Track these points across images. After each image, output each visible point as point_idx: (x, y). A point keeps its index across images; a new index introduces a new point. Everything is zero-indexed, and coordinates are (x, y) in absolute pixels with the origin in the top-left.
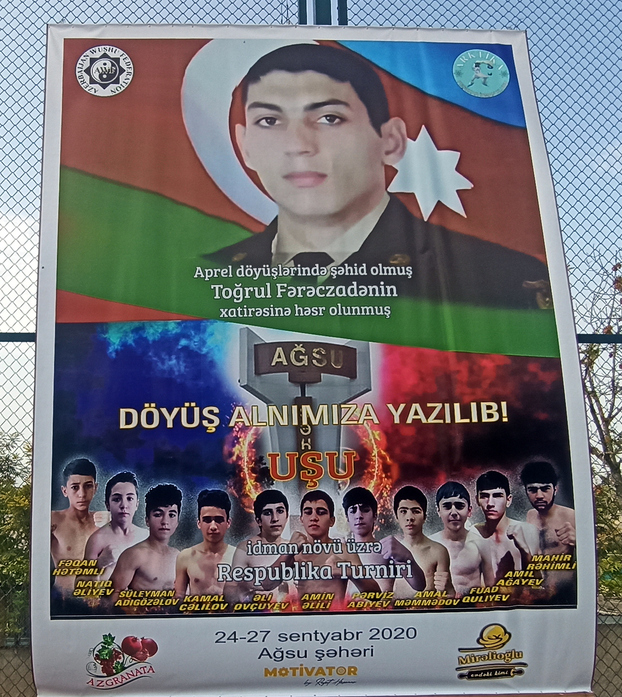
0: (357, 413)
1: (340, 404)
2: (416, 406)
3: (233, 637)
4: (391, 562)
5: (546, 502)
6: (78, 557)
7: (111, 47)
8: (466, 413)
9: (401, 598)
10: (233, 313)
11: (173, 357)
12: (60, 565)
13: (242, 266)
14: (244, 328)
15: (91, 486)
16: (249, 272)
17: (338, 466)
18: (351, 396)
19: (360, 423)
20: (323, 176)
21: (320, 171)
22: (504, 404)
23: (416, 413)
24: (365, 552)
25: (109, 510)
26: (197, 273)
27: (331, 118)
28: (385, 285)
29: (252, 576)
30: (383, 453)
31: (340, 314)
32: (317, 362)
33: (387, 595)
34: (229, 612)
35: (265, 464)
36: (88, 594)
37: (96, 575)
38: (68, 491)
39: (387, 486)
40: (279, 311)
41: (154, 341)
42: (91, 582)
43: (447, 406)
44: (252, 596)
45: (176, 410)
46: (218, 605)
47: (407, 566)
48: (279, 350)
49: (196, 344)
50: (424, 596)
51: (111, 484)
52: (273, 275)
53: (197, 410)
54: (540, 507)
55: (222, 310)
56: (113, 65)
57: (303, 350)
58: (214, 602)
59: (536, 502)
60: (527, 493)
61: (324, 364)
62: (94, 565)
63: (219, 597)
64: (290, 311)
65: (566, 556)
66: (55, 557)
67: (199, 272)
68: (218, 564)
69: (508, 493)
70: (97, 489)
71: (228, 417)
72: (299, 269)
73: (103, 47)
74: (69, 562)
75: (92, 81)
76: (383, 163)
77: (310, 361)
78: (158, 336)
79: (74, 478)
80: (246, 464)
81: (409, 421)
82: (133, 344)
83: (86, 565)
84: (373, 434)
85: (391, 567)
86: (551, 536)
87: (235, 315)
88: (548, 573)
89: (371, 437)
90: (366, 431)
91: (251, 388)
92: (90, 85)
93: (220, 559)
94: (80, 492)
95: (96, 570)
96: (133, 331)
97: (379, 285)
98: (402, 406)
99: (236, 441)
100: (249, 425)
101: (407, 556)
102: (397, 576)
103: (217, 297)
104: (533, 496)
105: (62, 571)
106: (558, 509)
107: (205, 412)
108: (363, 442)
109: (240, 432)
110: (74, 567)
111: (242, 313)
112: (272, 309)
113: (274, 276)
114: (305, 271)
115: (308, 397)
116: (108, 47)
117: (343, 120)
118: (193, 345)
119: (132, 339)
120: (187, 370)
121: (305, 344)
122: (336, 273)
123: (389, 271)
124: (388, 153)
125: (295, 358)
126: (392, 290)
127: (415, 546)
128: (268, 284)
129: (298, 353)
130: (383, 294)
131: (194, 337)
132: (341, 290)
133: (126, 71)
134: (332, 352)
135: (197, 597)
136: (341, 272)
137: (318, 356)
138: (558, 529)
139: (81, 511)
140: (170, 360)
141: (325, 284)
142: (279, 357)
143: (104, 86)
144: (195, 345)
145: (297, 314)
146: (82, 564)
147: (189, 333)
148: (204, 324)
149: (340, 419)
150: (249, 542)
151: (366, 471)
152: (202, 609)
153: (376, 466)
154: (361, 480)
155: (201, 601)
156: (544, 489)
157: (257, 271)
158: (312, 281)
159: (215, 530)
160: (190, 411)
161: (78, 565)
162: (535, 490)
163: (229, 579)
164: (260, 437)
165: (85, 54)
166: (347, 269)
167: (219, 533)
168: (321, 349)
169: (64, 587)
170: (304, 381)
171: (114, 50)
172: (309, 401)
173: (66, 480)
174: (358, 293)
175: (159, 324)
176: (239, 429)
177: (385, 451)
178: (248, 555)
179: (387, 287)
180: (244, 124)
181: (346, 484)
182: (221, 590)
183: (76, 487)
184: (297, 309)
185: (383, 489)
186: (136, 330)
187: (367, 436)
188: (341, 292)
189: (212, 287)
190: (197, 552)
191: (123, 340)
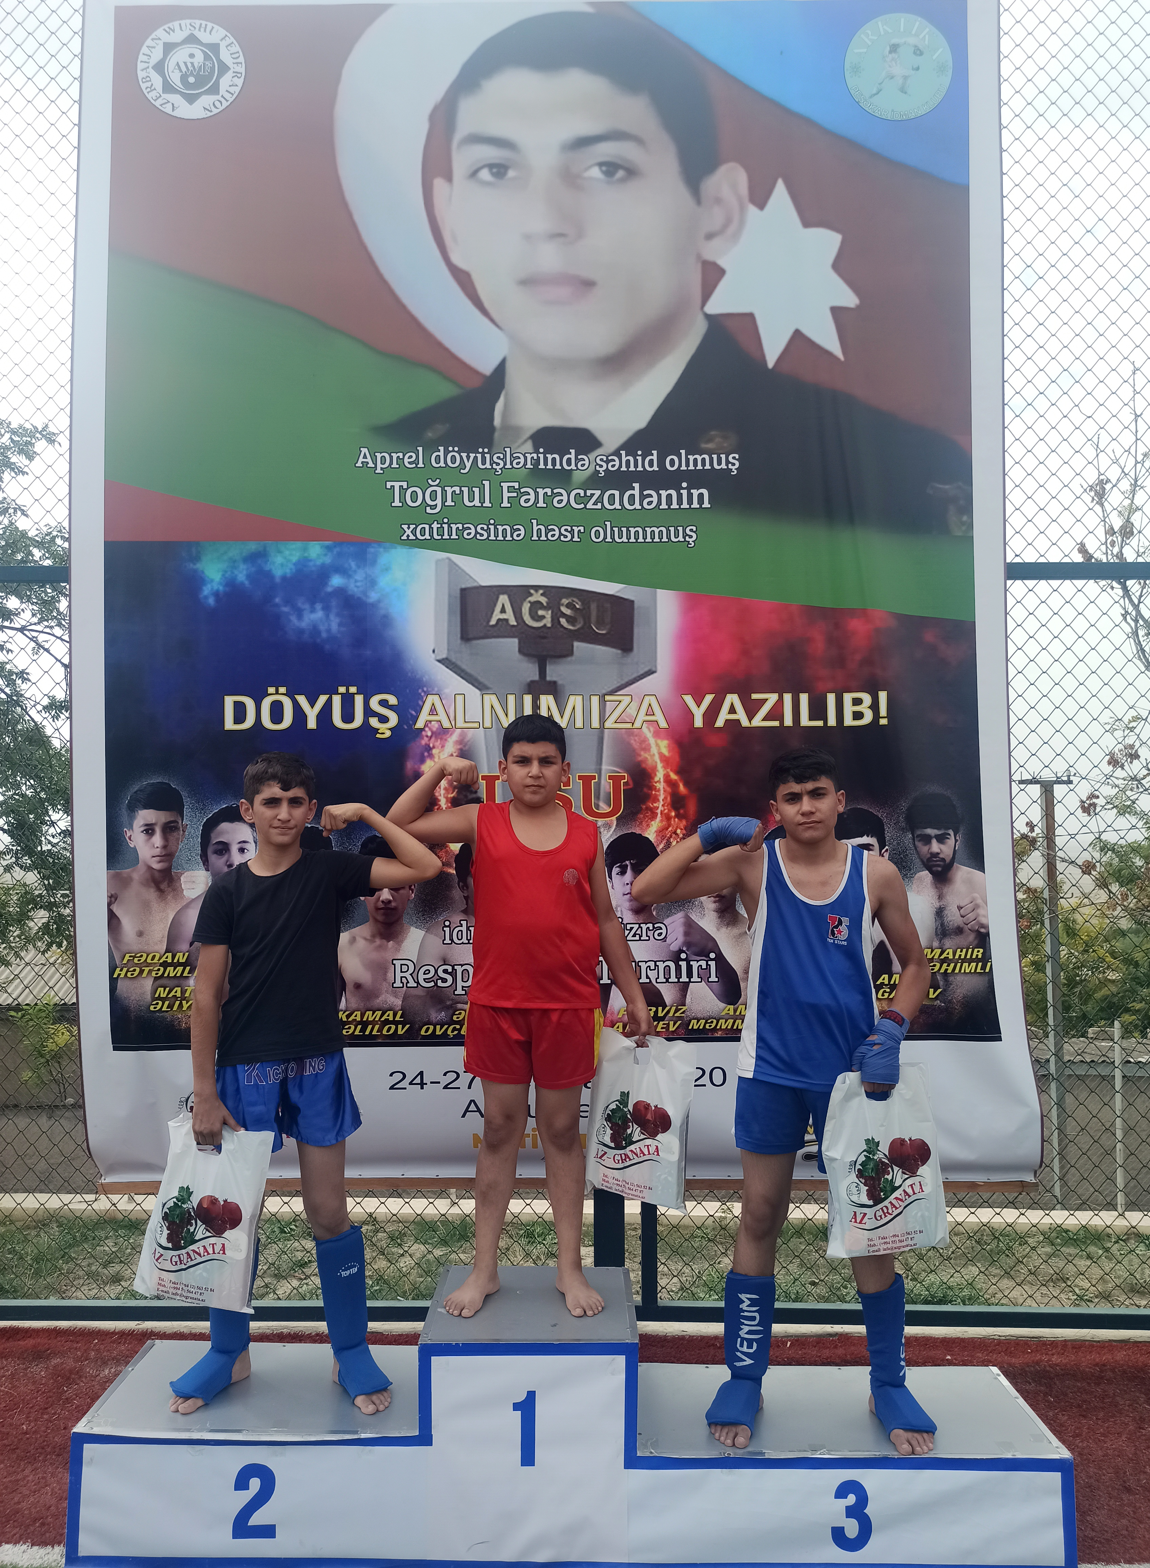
0: (632, 710)
1: (604, 695)
2: (732, 699)
3: (418, 1080)
4: (683, 956)
5: (943, 860)
6: (156, 948)
7: (204, 23)
8: (818, 710)
9: (699, 1016)
10: (424, 532)
11: (318, 606)
12: (125, 961)
13: (441, 448)
14: (443, 559)
15: (176, 828)
16: (453, 459)
17: (598, 797)
18: (623, 682)
19: (636, 726)
20: (588, 284)
21: (586, 273)
22: (883, 696)
23: (732, 710)
24: (640, 940)
25: (207, 870)
26: (361, 459)
27: (610, 168)
28: (688, 489)
29: (450, 979)
30: (673, 776)
31: (609, 539)
32: (568, 621)
33: (676, 1011)
34: (412, 1039)
35: (476, 792)
36: (175, 1008)
37: (187, 977)
38: (136, 838)
39: (679, 831)
40: (505, 530)
41: (284, 578)
42: (179, 989)
43: (788, 698)
44: (451, 1012)
45: (322, 699)
46: (393, 1027)
47: (709, 963)
48: (504, 599)
49: (359, 584)
50: (738, 1013)
51: (210, 826)
52: (494, 466)
53: (359, 700)
54: (934, 869)
55: (405, 527)
56: (207, 57)
57: (544, 600)
58: (387, 1022)
59: (929, 860)
60: (914, 844)
61: (578, 626)
62: (184, 961)
63: (395, 1015)
64: (522, 532)
65: (976, 950)
66: (117, 948)
67: (365, 457)
68: (393, 960)
69: (882, 845)
70: (186, 833)
71: (413, 713)
72: (541, 456)
73: (188, 21)
74: (141, 956)
75: (168, 88)
76: (699, 256)
77: (555, 619)
78: (291, 569)
79: (145, 816)
80: (442, 792)
81: (720, 723)
82: (247, 583)
83: (170, 960)
84: (657, 745)
85: (683, 964)
86: (953, 917)
87: (427, 536)
88: (951, 979)
89: (654, 750)
90: (645, 740)
91: (453, 663)
92: (164, 96)
93: (398, 950)
94: (157, 839)
95: (188, 968)
96: (246, 560)
97: (678, 489)
98: (709, 698)
99: (426, 754)
100: (449, 726)
101: (710, 945)
102: (692, 980)
103: (397, 503)
104: (924, 849)
105: (128, 971)
106: (963, 873)
107: (374, 703)
108: (640, 759)
109: (433, 739)
110: (149, 965)
111: (440, 531)
112: (492, 527)
113: (498, 468)
114: (552, 461)
115: (550, 682)
116: (197, 23)
117: (631, 172)
118: (355, 584)
119: (245, 572)
120: (343, 629)
121: (547, 590)
122: (605, 468)
123: (698, 461)
124: (710, 236)
125: (530, 614)
126: (701, 496)
127: (724, 929)
128: (487, 483)
129: (535, 605)
130: (685, 505)
131: (355, 572)
132: (612, 498)
133: (232, 70)
134: (593, 607)
135: (359, 1013)
136: (613, 466)
137: (568, 612)
138: (962, 905)
139: (160, 871)
140: (313, 610)
141: (585, 485)
142: (503, 611)
143: (191, 99)
144: (356, 586)
145: (535, 538)
146: (163, 959)
147: (346, 566)
148: (372, 550)
149: (602, 720)
150: (447, 923)
151: (644, 807)
152: (367, 1033)
153: (661, 798)
154: (635, 820)
155: (365, 1019)
156: (941, 839)
157: (468, 457)
158: (562, 478)
159: (390, 902)
160: (348, 702)
161: (155, 961)
162: (927, 840)
163: (412, 984)
164: (467, 748)
165: (153, 36)
166: (624, 459)
167: (395, 909)
168: (575, 599)
169: (132, 998)
170: (545, 653)
171: (208, 29)
172: (553, 689)
173: (132, 818)
174: (641, 504)
175: (294, 546)
176: (433, 733)
177: (677, 773)
178: (444, 944)
179: (692, 491)
180: (449, 178)
181: (610, 827)
182: (398, 1002)
183: (149, 830)
184: (535, 528)
185: (671, 836)
186: (254, 558)
187: (647, 749)
188: (612, 502)
189: (389, 485)
190: (358, 939)
191: (228, 575)
